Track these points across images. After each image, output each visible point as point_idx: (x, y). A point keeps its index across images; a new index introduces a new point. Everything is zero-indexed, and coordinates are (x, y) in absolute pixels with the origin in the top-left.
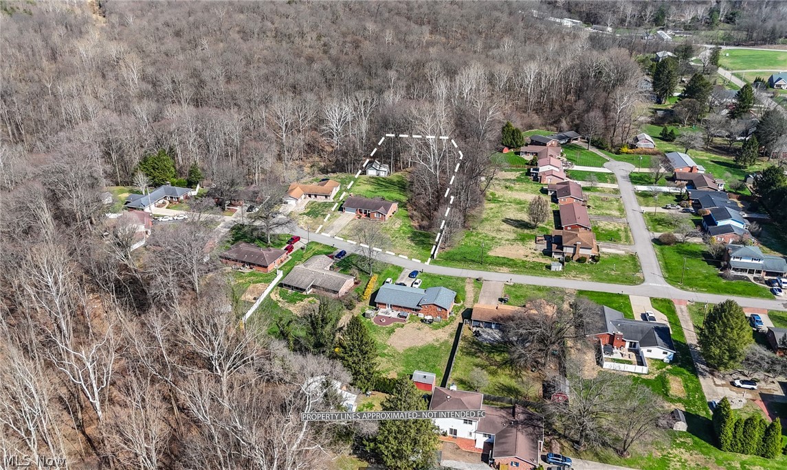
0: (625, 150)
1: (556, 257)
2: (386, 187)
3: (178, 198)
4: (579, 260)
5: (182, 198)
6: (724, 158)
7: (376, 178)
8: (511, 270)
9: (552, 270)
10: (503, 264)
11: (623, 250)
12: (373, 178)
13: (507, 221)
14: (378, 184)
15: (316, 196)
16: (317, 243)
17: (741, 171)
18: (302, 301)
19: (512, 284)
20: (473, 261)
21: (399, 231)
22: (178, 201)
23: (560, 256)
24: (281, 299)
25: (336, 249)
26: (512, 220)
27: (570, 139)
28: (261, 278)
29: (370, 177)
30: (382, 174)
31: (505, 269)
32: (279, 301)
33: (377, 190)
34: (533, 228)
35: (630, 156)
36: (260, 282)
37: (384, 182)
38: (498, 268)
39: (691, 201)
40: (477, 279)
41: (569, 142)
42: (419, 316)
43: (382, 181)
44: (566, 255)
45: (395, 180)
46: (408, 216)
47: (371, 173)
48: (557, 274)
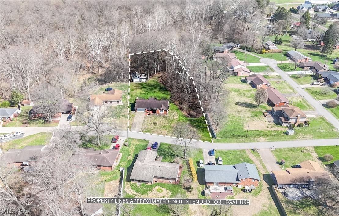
0: (264, 51)
1: (285, 125)
2: (151, 90)
3: (9, 117)
4: (299, 126)
5: (12, 117)
6: (312, 51)
7: (141, 84)
8: (266, 138)
9: (289, 134)
10: (259, 135)
11: (314, 114)
12: (138, 84)
13: (238, 104)
14: (144, 88)
15: (111, 102)
16: (133, 139)
17: (326, 58)
18: (151, 191)
19: (274, 149)
20: (240, 136)
21: (180, 120)
22: (10, 119)
23: (287, 125)
24: (135, 193)
25: (148, 142)
26: (240, 103)
27: (233, 47)
28: (110, 176)
29: (136, 83)
30: (144, 81)
31: (262, 139)
32: (135, 195)
33: (147, 93)
34: (256, 107)
35: (268, 54)
36: (111, 180)
37: (147, 86)
38: (258, 139)
39: (322, 79)
40: (253, 150)
41: (232, 49)
42: (239, 187)
43: (145, 85)
44: (291, 124)
45: (153, 83)
46: (178, 109)
47: (136, 80)
48: (294, 137)
